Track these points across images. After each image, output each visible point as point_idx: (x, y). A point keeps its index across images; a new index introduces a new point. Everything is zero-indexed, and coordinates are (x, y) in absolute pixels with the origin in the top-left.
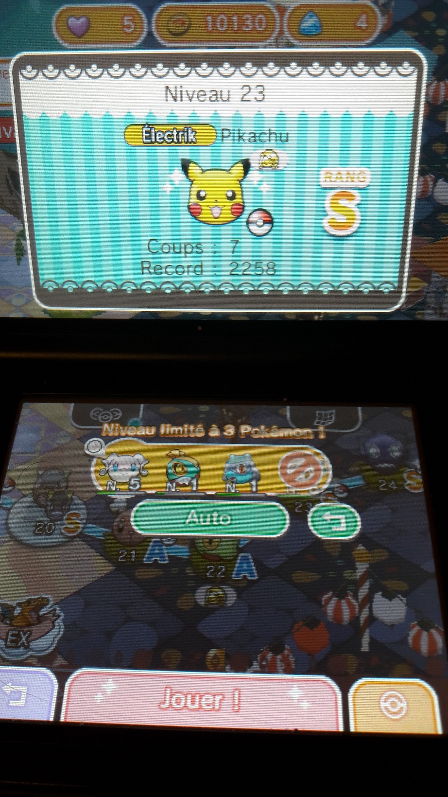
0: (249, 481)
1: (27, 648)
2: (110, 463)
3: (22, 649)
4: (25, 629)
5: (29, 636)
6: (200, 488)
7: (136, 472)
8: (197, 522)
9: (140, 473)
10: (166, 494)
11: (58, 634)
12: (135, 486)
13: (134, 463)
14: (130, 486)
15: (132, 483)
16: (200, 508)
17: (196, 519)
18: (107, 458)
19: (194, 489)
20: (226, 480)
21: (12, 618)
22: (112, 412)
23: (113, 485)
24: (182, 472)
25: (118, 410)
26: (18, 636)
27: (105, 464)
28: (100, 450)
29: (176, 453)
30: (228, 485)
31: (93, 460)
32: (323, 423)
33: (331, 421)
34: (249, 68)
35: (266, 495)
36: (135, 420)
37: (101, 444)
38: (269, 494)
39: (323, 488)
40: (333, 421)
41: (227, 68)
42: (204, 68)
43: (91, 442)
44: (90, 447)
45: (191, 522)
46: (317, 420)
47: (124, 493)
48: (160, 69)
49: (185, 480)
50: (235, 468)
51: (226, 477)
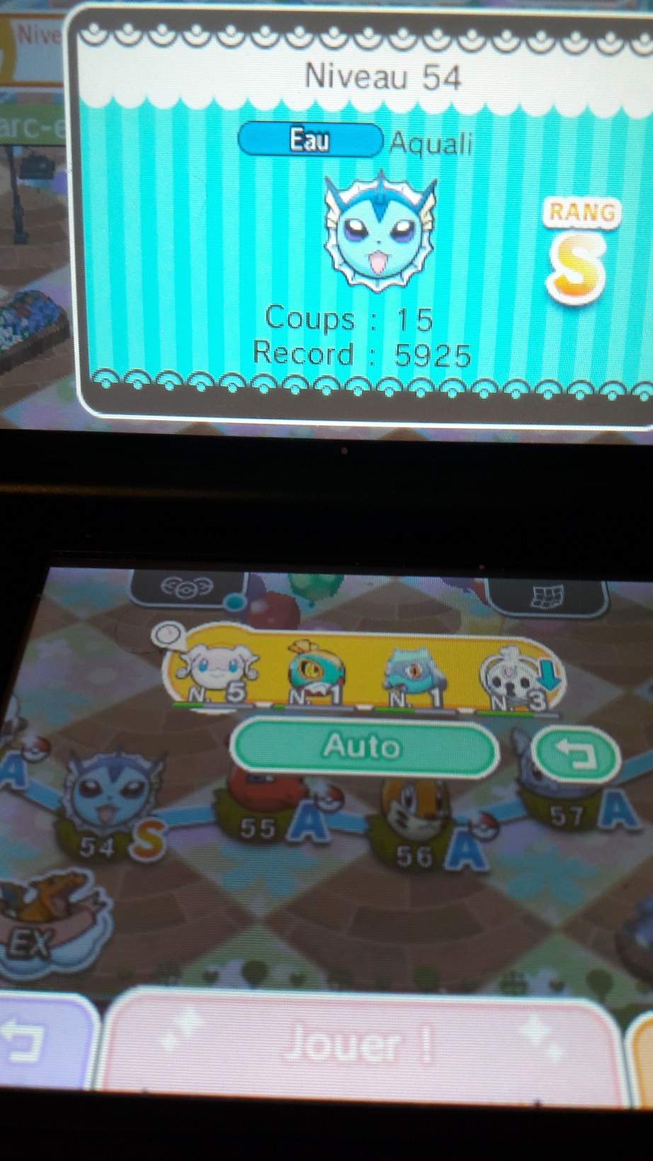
0: (429, 690)
1: (47, 959)
2: (194, 660)
3: (36, 962)
4: (44, 927)
5: (50, 939)
6: (346, 699)
7: (239, 673)
8: (343, 753)
9: (245, 675)
10: (287, 707)
11: (103, 934)
12: (236, 695)
13: (235, 661)
14: (227, 694)
15: (232, 690)
16: (347, 732)
17: (340, 747)
18: (189, 651)
19: (337, 700)
21: (21, 908)
22: (197, 583)
23: (199, 693)
25: (205, 582)
26: (31, 938)
27: (185, 661)
28: (177, 639)
29: (305, 646)
30: (393, 695)
31: (165, 654)
32: (546, 605)
33: (559, 602)
34: (438, 38)
35: (457, 712)
36: (235, 595)
37: (179, 630)
38: (463, 711)
39: (554, 703)
40: (561, 601)
41: (403, 37)
42: (369, 36)
43: (163, 627)
44: (160, 635)
45: (331, 752)
46: (535, 600)
47: (217, 706)
48: (300, 35)
49: (321, 687)
50: (404, 669)
51: (389, 683)
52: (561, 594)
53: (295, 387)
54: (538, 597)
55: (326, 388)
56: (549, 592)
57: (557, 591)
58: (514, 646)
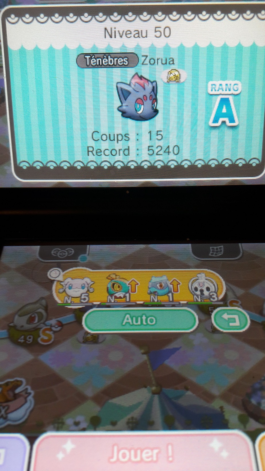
0: (167, 294)
1: (6, 418)
2: (66, 285)
3: (1, 420)
5: (7, 410)
6: (131, 300)
7: (86, 290)
8: (131, 323)
9: (88, 290)
10: (107, 304)
11: (30, 407)
12: (85, 299)
13: (84, 284)
14: (81, 299)
15: (83, 297)
16: (132, 314)
17: (130, 321)
18: (64, 281)
19: (128, 300)
20: (151, 293)
22: (67, 251)
23: (69, 299)
24: (118, 289)
25: (71, 250)
27: (62, 285)
28: (58, 276)
29: (114, 276)
30: (152, 297)
31: (53, 283)
32: (216, 255)
33: (221, 253)
34: (160, 15)
35: (180, 303)
36: (83, 255)
37: (59, 271)
38: (182, 302)
39: (221, 297)
40: (222, 252)
41: (145, 16)
42: (130, 16)
43: (53, 270)
44: (52, 274)
45: (126, 323)
46: (211, 253)
47: (76, 304)
48: (101, 16)
49: (121, 294)
50: (156, 285)
51: (150, 291)
52: (222, 249)
53: (106, 165)
54: (213, 251)
55: (119, 165)
56: (217, 249)
57: (220, 248)
58: (203, 273)
